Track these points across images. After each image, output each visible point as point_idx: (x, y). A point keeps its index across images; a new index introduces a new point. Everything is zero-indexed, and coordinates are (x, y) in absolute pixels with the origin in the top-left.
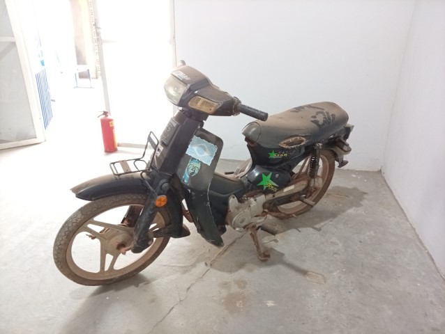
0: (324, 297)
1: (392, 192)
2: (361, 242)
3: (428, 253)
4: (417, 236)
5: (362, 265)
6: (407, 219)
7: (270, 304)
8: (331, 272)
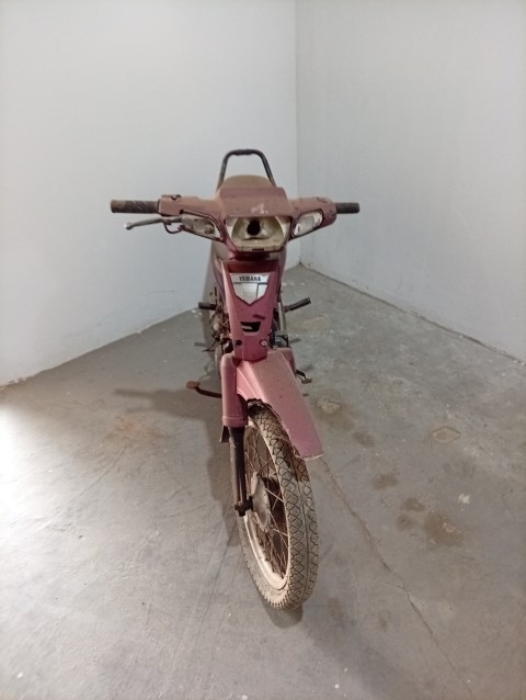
0: (481, 448)
1: (345, 285)
2: (412, 364)
3: (464, 336)
4: (434, 324)
5: (450, 389)
6: (401, 310)
7: (465, 499)
8: (445, 418)
